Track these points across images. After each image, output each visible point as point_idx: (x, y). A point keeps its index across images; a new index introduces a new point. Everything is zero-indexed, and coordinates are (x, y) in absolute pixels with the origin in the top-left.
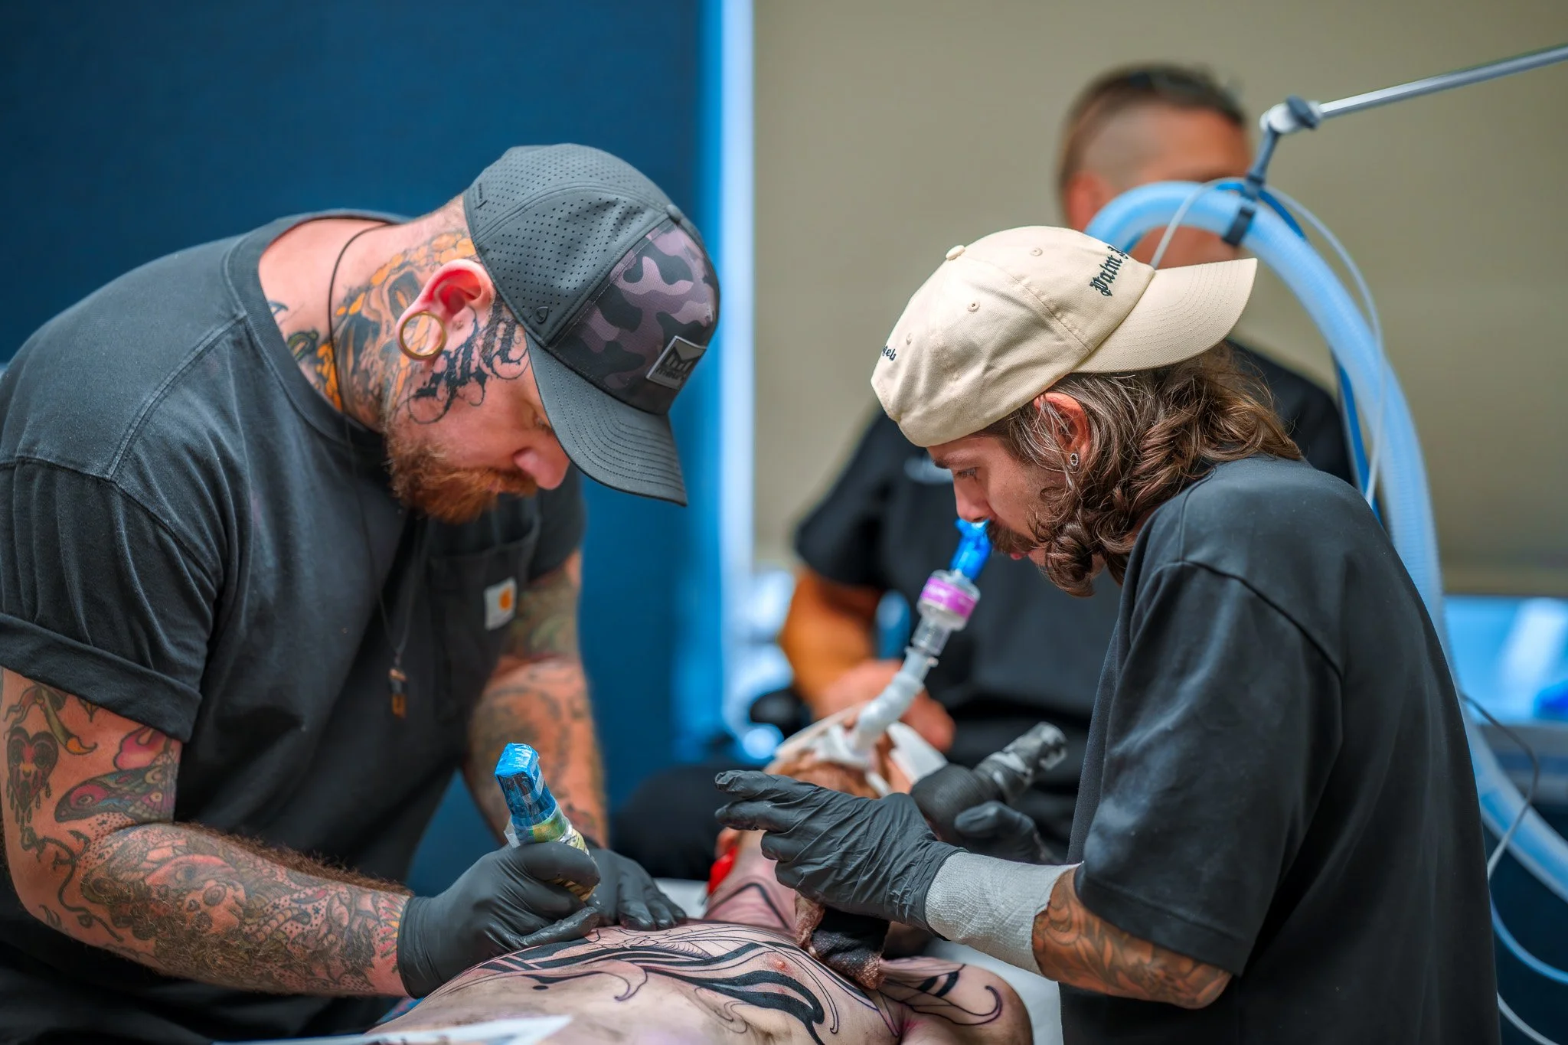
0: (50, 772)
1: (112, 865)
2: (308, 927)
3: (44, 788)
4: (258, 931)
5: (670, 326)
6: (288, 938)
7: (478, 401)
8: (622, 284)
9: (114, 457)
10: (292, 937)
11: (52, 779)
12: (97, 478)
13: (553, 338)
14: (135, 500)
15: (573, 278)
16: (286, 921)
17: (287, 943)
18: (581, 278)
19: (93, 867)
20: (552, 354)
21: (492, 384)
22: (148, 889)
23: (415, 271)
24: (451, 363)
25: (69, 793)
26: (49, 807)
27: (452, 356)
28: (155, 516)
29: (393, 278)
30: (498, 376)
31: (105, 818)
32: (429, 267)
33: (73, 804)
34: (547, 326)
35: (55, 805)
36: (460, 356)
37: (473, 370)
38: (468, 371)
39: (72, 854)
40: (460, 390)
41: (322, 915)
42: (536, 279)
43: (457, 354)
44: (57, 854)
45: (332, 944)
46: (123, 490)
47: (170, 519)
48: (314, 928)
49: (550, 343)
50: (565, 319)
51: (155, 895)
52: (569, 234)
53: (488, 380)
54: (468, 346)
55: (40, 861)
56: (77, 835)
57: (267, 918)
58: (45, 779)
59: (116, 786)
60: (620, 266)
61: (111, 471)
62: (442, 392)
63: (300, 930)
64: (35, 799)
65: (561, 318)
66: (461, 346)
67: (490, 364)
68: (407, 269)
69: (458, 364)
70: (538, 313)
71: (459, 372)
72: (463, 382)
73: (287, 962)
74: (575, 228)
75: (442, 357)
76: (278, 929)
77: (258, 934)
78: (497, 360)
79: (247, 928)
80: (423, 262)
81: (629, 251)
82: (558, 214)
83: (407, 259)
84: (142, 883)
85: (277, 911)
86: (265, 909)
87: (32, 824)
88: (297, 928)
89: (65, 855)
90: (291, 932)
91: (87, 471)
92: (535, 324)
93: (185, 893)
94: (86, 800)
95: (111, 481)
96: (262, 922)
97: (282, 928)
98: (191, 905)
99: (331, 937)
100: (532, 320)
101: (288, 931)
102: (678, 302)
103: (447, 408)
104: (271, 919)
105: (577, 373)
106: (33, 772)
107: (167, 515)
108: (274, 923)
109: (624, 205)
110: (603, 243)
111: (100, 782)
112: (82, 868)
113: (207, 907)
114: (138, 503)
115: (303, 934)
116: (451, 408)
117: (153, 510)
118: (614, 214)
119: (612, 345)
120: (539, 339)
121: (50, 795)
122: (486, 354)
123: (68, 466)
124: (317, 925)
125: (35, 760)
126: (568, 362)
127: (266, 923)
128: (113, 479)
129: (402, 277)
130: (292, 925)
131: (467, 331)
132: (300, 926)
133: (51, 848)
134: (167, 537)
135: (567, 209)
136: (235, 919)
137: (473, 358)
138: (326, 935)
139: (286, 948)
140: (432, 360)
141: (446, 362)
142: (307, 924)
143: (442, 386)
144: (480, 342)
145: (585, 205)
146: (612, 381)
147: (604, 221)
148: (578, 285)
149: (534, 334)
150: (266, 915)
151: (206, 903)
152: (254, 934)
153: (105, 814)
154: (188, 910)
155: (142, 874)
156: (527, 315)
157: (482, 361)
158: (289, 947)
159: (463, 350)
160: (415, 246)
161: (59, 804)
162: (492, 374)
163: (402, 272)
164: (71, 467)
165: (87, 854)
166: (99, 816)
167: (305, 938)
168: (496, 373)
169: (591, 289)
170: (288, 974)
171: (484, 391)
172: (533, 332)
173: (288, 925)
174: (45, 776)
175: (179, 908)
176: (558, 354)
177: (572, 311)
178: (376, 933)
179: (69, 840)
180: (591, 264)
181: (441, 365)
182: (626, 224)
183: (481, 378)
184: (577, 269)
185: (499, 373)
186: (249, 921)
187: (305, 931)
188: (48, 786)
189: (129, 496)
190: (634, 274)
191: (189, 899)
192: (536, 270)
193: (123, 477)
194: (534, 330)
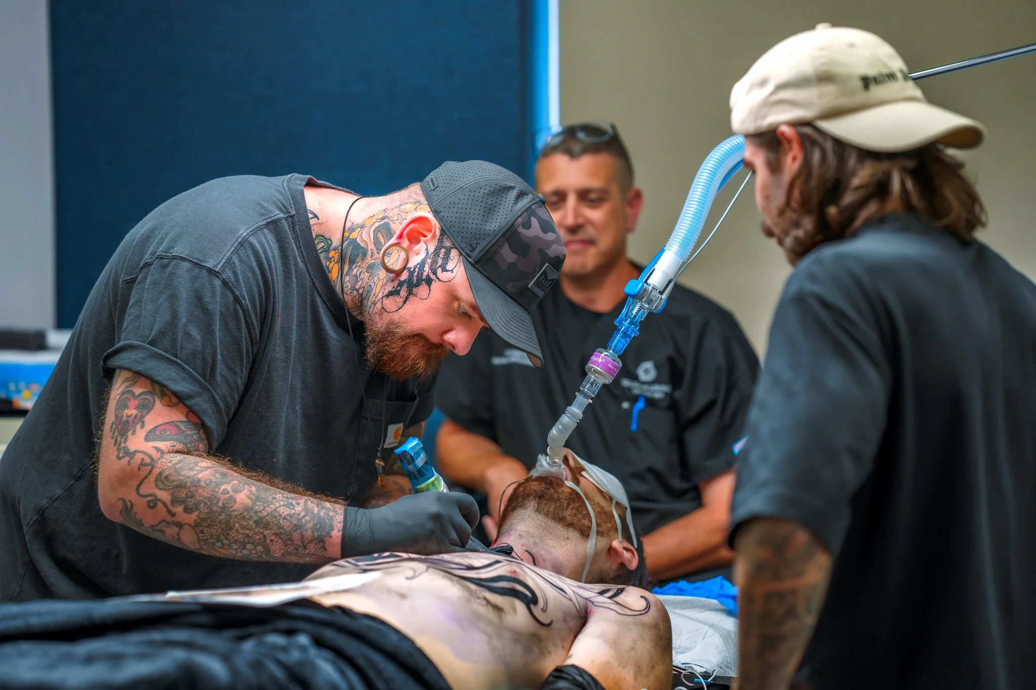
0: (147, 414)
1: (178, 466)
2: (293, 511)
3: (141, 423)
4: (263, 510)
5: (544, 257)
6: (280, 515)
7: (425, 296)
8: (521, 230)
9: (222, 260)
10: (283, 515)
11: (147, 419)
12: (211, 269)
13: (479, 259)
14: (229, 286)
15: (493, 225)
16: (280, 506)
17: (280, 519)
18: (497, 225)
19: (166, 467)
20: (477, 269)
21: (435, 285)
22: (199, 480)
23: (390, 222)
24: (411, 273)
25: (156, 427)
26: (141, 433)
27: (412, 270)
28: (238, 297)
29: (377, 224)
30: (440, 280)
31: (175, 444)
32: (399, 221)
33: (158, 433)
34: (475, 253)
35: (146, 433)
36: (417, 270)
37: (424, 277)
38: (421, 278)
39: (152, 460)
40: (415, 290)
41: (302, 506)
42: (470, 226)
43: (414, 269)
44: (143, 460)
45: (307, 522)
46: (224, 279)
47: (245, 301)
48: (297, 512)
49: (477, 262)
50: (487, 248)
51: (202, 484)
52: (489, 202)
53: (433, 283)
54: (423, 263)
55: (129, 465)
56: (158, 449)
57: (269, 503)
58: (143, 418)
59: (185, 429)
60: (520, 220)
61: (219, 267)
62: (403, 293)
63: (287, 513)
64: (132, 430)
65: (485, 247)
66: (418, 264)
67: (435, 273)
68: (385, 221)
69: (416, 274)
70: (471, 245)
71: (415, 279)
72: (418, 285)
73: (278, 531)
74: (492, 199)
75: (406, 271)
76: (275, 510)
77: (263, 512)
78: (439, 270)
79: (257, 507)
80: (395, 218)
81: (524, 212)
82: (483, 191)
83: (386, 214)
84: (195, 477)
85: (275, 501)
86: (268, 499)
87: (128, 444)
88: (286, 511)
89: (148, 460)
90: (283, 512)
91: (205, 264)
92: (468, 252)
93: (221, 484)
94: (166, 432)
95: (218, 272)
96: (266, 505)
97: (278, 510)
98: (224, 491)
99: (307, 518)
100: (466, 250)
101: (281, 512)
102: (549, 244)
103: (405, 302)
104: (272, 504)
105: (491, 281)
106: (134, 416)
107: (244, 299)
108: (273, 507)
109: (519, 189)
110: (510, 207)
111: (176, 424)
112: (158, 468)
113: (233, 493)
114: (230, 288)
115: (290, 514)
116: (407, 302)
117: (237, 293)
118: (513, 194)
119: (512, 265)
120: (471, 260)
121: (144, 427)
122: (433, 267)
123: (194, 260)
124: (298, 511)
125: (137, 408)
126: (486, 274)
127: (268, 506)
128: (220, 272)
129: (383, 225)
130: (284, 509)
131: (422, 256)
132: (288, 510)
133: (139, 456)
134: (240, 311)
135: (488, 188)
136: (250, 502)
137: (425, 270)
138: (304, 517)
139: (279, 522)
140: (398, 273)
141: (408, 273)
142: (293, 509)
143: (404, 288)
144: (429, 261)
145: (498, 187)
146: (510, 287)
147: (509, 196)
148: (496, 228)
149: (467, 257)
150: (268, 502)
151: (234, 491)
152: (260, 511)
153: (176, 442)
154: (222, 493)
155: (196, 472)
156: (463, 246)
157: (430, 271)
158: (281, 521)
159: (419, 266)
160: (391, 207)
161: (149, 432)
162: (435, 279)
163: (383, 222)
164: (196, 261)
165: (162, 460)
166: (172, 442)
167: (291, 517)
168: (438, 278)
169: (503, 231)
170: (276, 539)
171: (430, 290)
172: (465, 255)
173: (281, 508)
174: (142, 417)
175: (217, 492)
176: (481, 269)
177: (492, 243)
178: (335, 519)
179: (153, 452)
180: (503, 217)
181: (404, 276)
182: (520, 200)
183: (429, 281)
184: (494, 221)
185: (440, 278)
186: (258, 503)
187: (292, 513)
188: (143, 422)
189: (226, 283)
190: (527, 225)
191: (223, 487)
192: (470, 221)
193: (225, 271)
194: (468, 255)
